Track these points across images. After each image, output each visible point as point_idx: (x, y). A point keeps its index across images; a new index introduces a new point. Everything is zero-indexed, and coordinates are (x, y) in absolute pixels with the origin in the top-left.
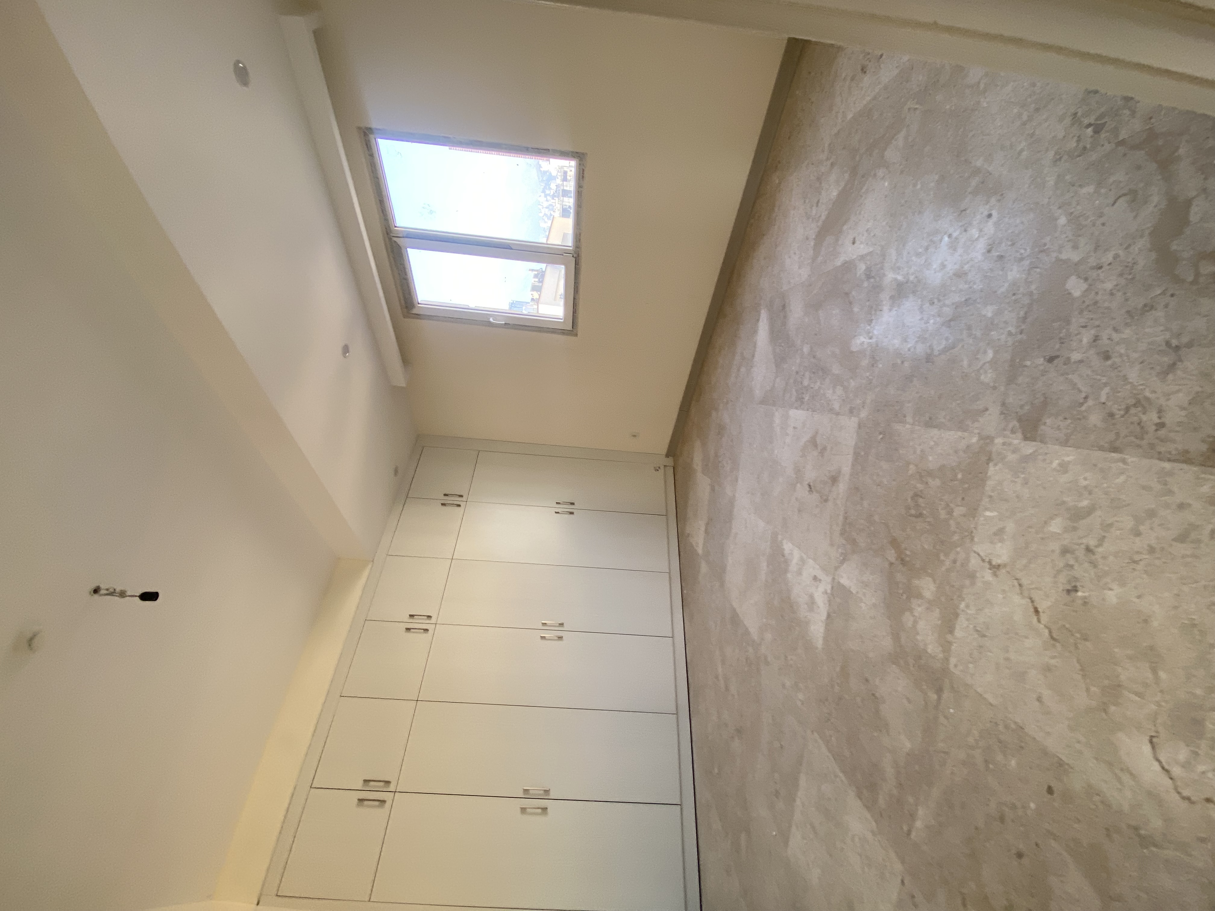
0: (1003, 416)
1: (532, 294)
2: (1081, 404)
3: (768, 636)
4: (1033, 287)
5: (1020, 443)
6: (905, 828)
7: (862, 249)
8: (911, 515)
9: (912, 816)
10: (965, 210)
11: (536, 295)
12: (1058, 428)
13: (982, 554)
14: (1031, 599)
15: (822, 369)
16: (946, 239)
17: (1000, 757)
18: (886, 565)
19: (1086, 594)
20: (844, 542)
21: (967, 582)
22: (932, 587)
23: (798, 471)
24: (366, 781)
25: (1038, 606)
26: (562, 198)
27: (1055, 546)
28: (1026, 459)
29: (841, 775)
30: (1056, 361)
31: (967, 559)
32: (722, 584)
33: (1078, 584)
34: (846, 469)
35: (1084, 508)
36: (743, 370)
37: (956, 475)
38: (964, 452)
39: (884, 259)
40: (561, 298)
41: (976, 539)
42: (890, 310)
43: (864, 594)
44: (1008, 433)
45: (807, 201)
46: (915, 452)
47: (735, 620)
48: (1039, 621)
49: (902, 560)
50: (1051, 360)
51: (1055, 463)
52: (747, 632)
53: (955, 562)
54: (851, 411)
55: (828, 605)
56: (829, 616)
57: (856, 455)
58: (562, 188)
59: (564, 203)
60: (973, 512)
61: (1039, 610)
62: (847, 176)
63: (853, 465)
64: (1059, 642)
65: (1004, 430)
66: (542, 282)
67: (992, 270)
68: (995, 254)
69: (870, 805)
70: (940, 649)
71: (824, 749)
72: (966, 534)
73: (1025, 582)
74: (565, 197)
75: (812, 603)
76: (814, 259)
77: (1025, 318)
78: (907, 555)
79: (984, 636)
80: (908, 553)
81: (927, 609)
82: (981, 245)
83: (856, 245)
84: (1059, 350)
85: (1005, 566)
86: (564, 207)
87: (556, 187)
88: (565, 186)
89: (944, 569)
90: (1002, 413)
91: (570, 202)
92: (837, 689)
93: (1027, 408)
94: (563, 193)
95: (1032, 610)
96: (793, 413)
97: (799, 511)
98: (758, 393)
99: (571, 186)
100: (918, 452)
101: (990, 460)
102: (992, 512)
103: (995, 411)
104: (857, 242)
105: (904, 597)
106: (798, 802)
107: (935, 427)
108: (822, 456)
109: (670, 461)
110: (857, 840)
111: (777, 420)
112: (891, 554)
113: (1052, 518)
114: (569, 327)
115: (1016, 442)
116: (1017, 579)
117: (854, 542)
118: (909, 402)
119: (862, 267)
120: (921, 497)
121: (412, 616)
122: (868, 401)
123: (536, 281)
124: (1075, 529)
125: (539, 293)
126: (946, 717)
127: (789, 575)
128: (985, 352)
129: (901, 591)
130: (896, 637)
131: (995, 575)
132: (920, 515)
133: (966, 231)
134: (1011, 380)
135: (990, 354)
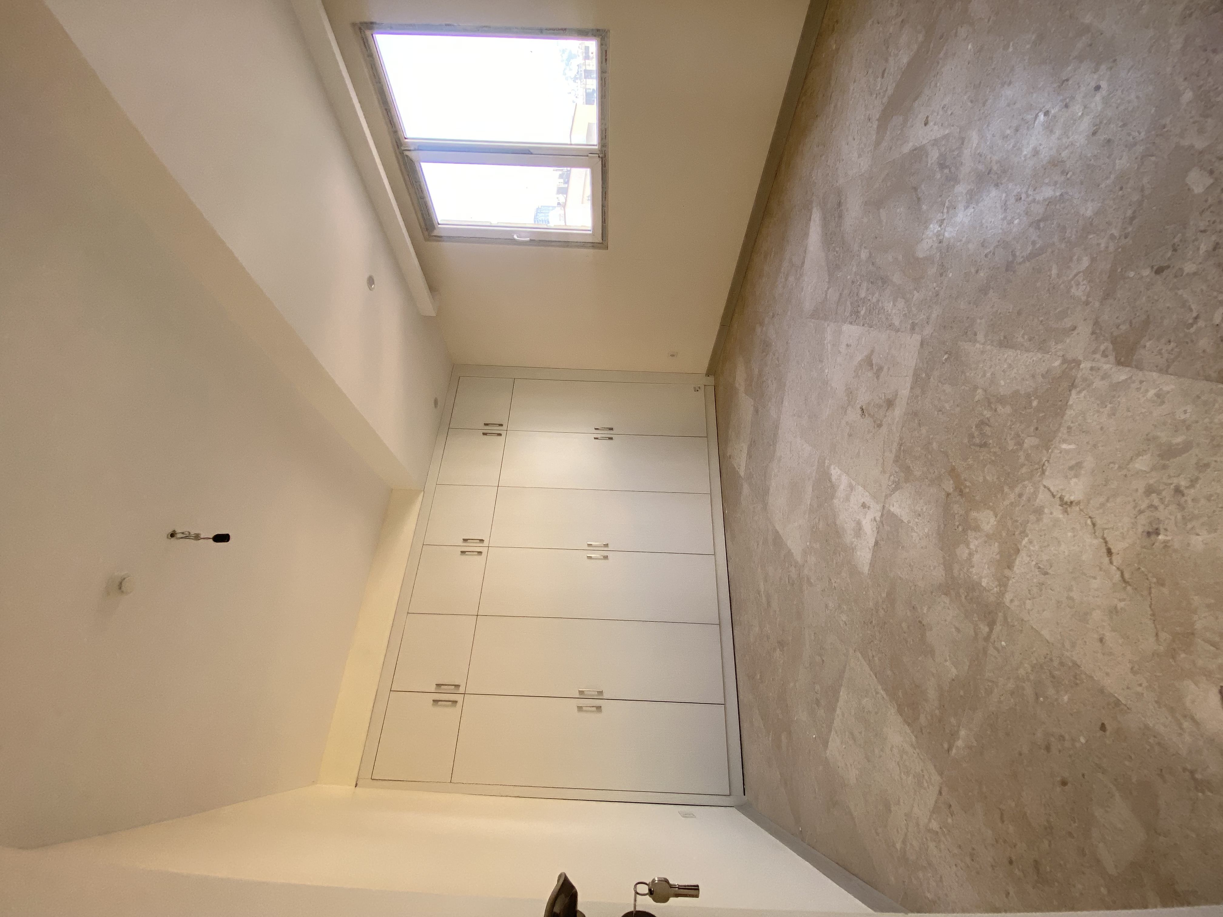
0: (1094, 336)
1: (558, 198)
2: (1192, 325)
3: (812, 560)
4: (1145, 180)
5: (1111, 369)
6: (946, 746)
7: (935, 131)
8: (974, 445)
9: (954, 735)
10: (1067, 80)
11: (562, 198)
12: (1160, 353)
13: (1052, 489)
14: (1104, 539)
15: (882, 279)
16: (1041, 117)
17: (1051, 691)
18: (943, 495)
19: (1169, 538)
20: (897, 469)
21: (1033, 518)
22: (993, 521)
23: (850, 393)
24: (438, 685)
25: (1112, 547)
26: (585, 80)
27: (1140, 485)
28: (1116, 387)
29: (882, 692)
30: (1165, 273)
31: (1035, 493)
32: (765, 507)
33: (1161, 527)
34: (905, 392)
35: (1178, 444)
36: (791, 279)
37: (1031, 402)
38: (1043, 376)
39: (963, 143)
40: (588, 200)
41: (1047, 473)
42: (967, 207)
43: (917, 524)
44: (1098, 356)
45: (870, 71)
46: (984, 375)
47: (778, 541)
48: (1111, 562)
49: (961, 491)
50: (1159, 271)
51: (1151, 393)
52: (789, 553)
53: (1020, 495)
54: (913, 328)
55: (876, 532)
56: (876, 543)
57: (916, 376)
58: (584, 68)
59: (588, 87)
60: (1047, 443)
61: (1113, 551)
62: (921, 38)
63: (912, 388)
64: (1130, 585)
65: (1094, 352)
66: (567, 182)
67: (1096, 157)
68: (1102, 137)
69: (911, 721)
70: (996, 583)
71: (867, 668)
72: (1037, 466)
73: (1099, 522)
74: (588, 78)
75: (859, 530)
76: (878, 143)
77: (1133, 218)
78: (966, 487)
79: (1046, 573)
80: (968, 484)
81: (986, 542)
82: (1085, 125)
83: (928, 126)
84: (1169, 259)
85: (1078, 503)
86: (587, 91)
87: (577, 67)
88: (588, 65)
89: (1007, 502)
90: (1093, 333)
91: (593, 84)
92: (882, 613)
93: (1123, 327)
94: (586, 74)
95: (1104, 550)
96: (846, 327)
97: (850, 435)
98: (808, 306)
99: (593, 65)
100: (988, 375)
101: (1073, 386)
102: (1070, 444)
103: (1084, 330)
104: (931, 124)
105: (960, 529)
106: (838, 711)
107: (1012, 347)
108: (878, 377)
109: (711, 380)
110: (895, 751)
111: (829, 337)
112: (949, 485)
113: (1138, 455)
114: (599, 240)
115: (1107, 367)
116: (1090, 517)
117: (908, 470)
118: (981, 318)
119: (934, 155)
120: (987, 425)
121: (465, 540)
122: (934, 316)
123: (561, 183)
124: (1164, 467)
125: (565, 196)
126: (996, 649)
127: (835, 501)
128: (1079, 260)
129: (957, 523)
130: (948, 568)
131: (1066, 511)
132: (984, 445)
133: (1067, 106)
134: (1108, 295)
135: (1085, 262)
